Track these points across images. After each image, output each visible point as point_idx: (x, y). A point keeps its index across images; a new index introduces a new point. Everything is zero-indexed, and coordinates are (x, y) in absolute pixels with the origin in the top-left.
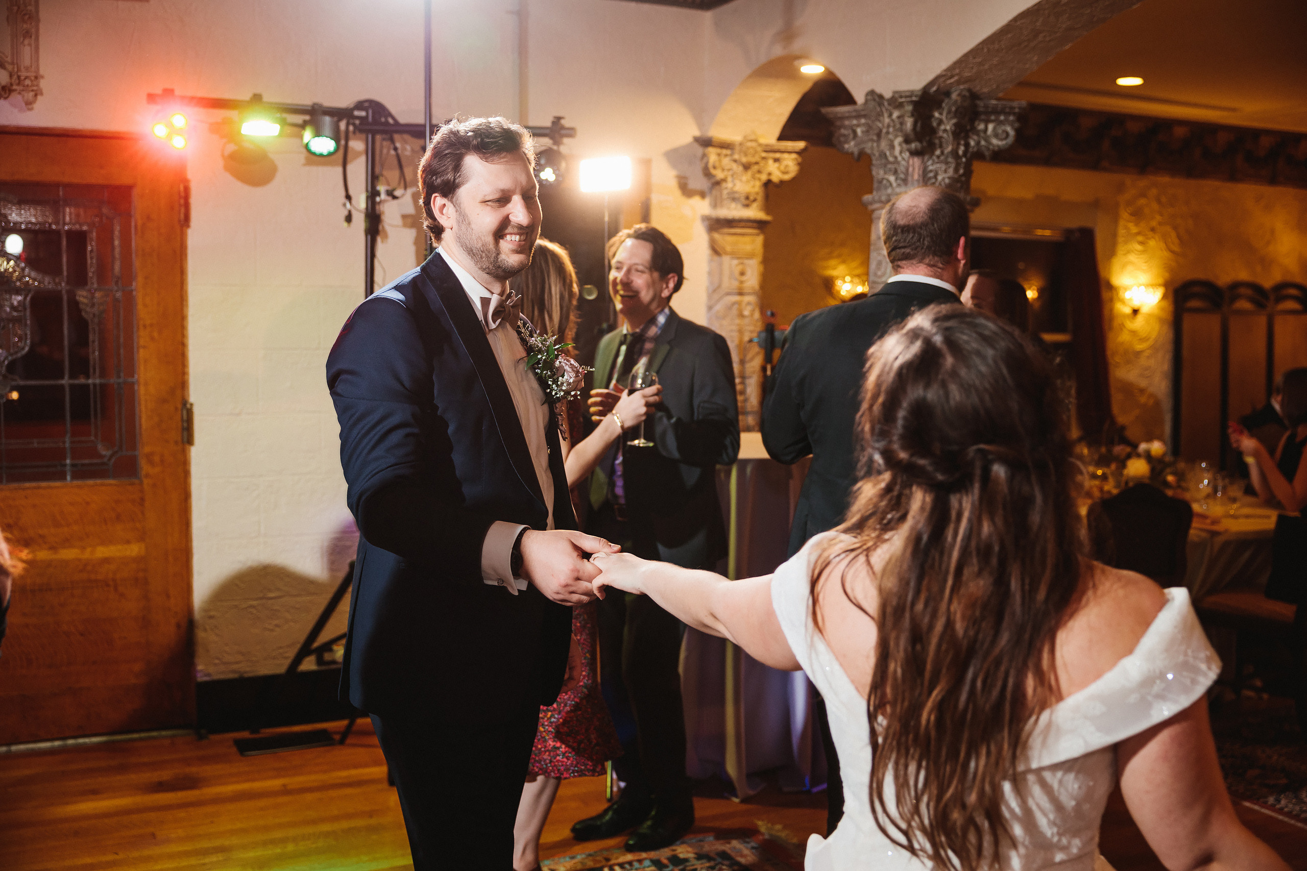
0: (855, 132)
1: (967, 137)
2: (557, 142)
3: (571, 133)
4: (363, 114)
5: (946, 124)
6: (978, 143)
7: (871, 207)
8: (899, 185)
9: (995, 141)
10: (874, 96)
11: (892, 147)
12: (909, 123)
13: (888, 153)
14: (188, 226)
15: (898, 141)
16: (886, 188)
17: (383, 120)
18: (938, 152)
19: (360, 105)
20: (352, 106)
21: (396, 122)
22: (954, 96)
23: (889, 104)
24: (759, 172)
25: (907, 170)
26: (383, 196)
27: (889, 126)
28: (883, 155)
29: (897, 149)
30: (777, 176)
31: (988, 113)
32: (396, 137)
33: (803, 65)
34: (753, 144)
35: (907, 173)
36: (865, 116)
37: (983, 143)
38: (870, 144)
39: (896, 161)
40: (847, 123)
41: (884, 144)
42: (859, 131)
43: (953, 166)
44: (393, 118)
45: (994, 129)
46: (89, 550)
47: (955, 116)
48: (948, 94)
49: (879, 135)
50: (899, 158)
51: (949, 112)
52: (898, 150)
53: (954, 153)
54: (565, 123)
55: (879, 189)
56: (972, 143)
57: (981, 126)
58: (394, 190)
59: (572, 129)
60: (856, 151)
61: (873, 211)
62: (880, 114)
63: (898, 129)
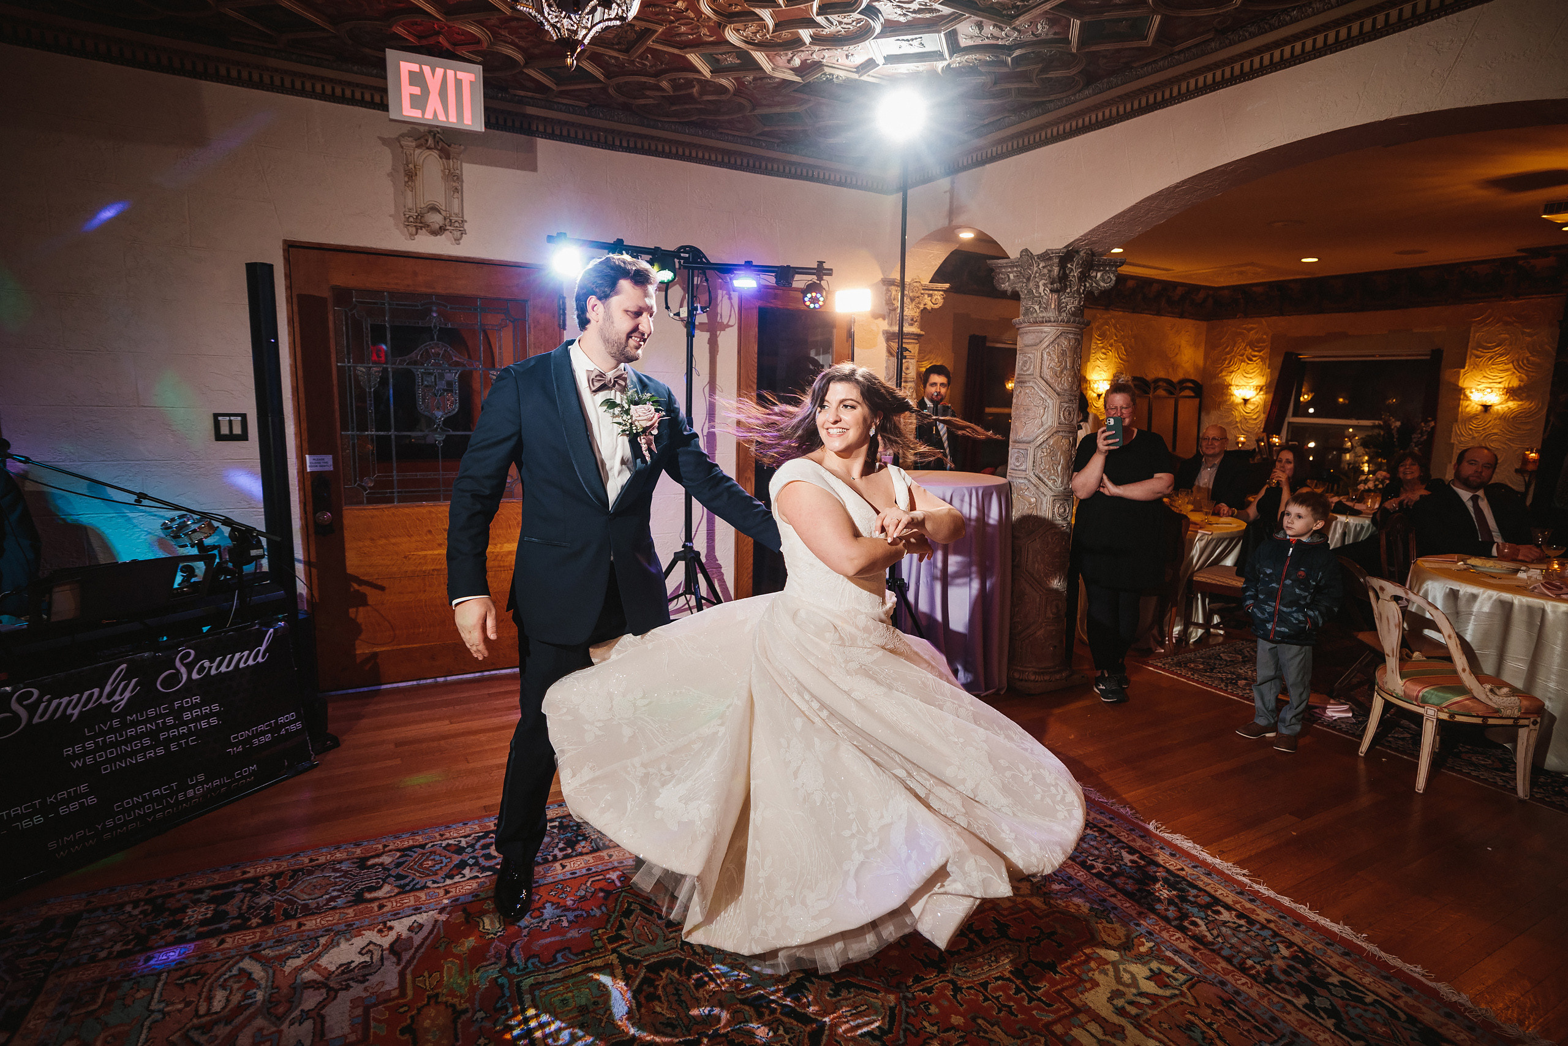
0: (1009, 276)
1: (1086, 281)
2: (820, 279)
3: (830, 272)
4: (685, 255)
5: (1075, 273)
6: (1091, 285)
7: (1017, 326)
8: (1042, 311)
9: (1102, 284)
10: (1025, 254)
11: (1037, 287)
12: (1056, 270)
13: (1034, 291)
14: (564, 329)
15: (1043, 282)
16: (1032, 313)
17: (699, 259)
18: (1068, 290)
19: (684, 248)
20: (680, 249)
21: (708, 262)
22: (1082, 254)
23: (1038, 258)
24: (919, 303)
25: (1048, 301)
26: (699, 311)
27: (1036, 272)
28: (1030, 292)
29: (1041, 289)
30: (930, 306)
31: (1099, 265)
32: (707, 271)
33: (963, 232)
34: (918, 284)
35: (1048, 304)
36: (1016, 266)
37: (1094, 285)
38: (1020, 285)
39: (1040, 296)
41: (1031, 285)
42: (1011, 276)
43: (1078, 299)
44: (706, 259)
45: (1102, 275)
46: (499, 545)
47: (1081, 267)
48: (1078, 252)
49: (1028, 279)
50: (1043, 294)
51: (1077, 264)
52: (1043, 289)
53: (1078, 290)
54: (825, 266)
55: (1025, 315)
56: (1088, 285)
57: (1094, 274)
58: (706, 308)
59: (831, 270)
60: (1010, 289)
61: (1018, 329)
62: (1031, 265)
63: (1044, 275)
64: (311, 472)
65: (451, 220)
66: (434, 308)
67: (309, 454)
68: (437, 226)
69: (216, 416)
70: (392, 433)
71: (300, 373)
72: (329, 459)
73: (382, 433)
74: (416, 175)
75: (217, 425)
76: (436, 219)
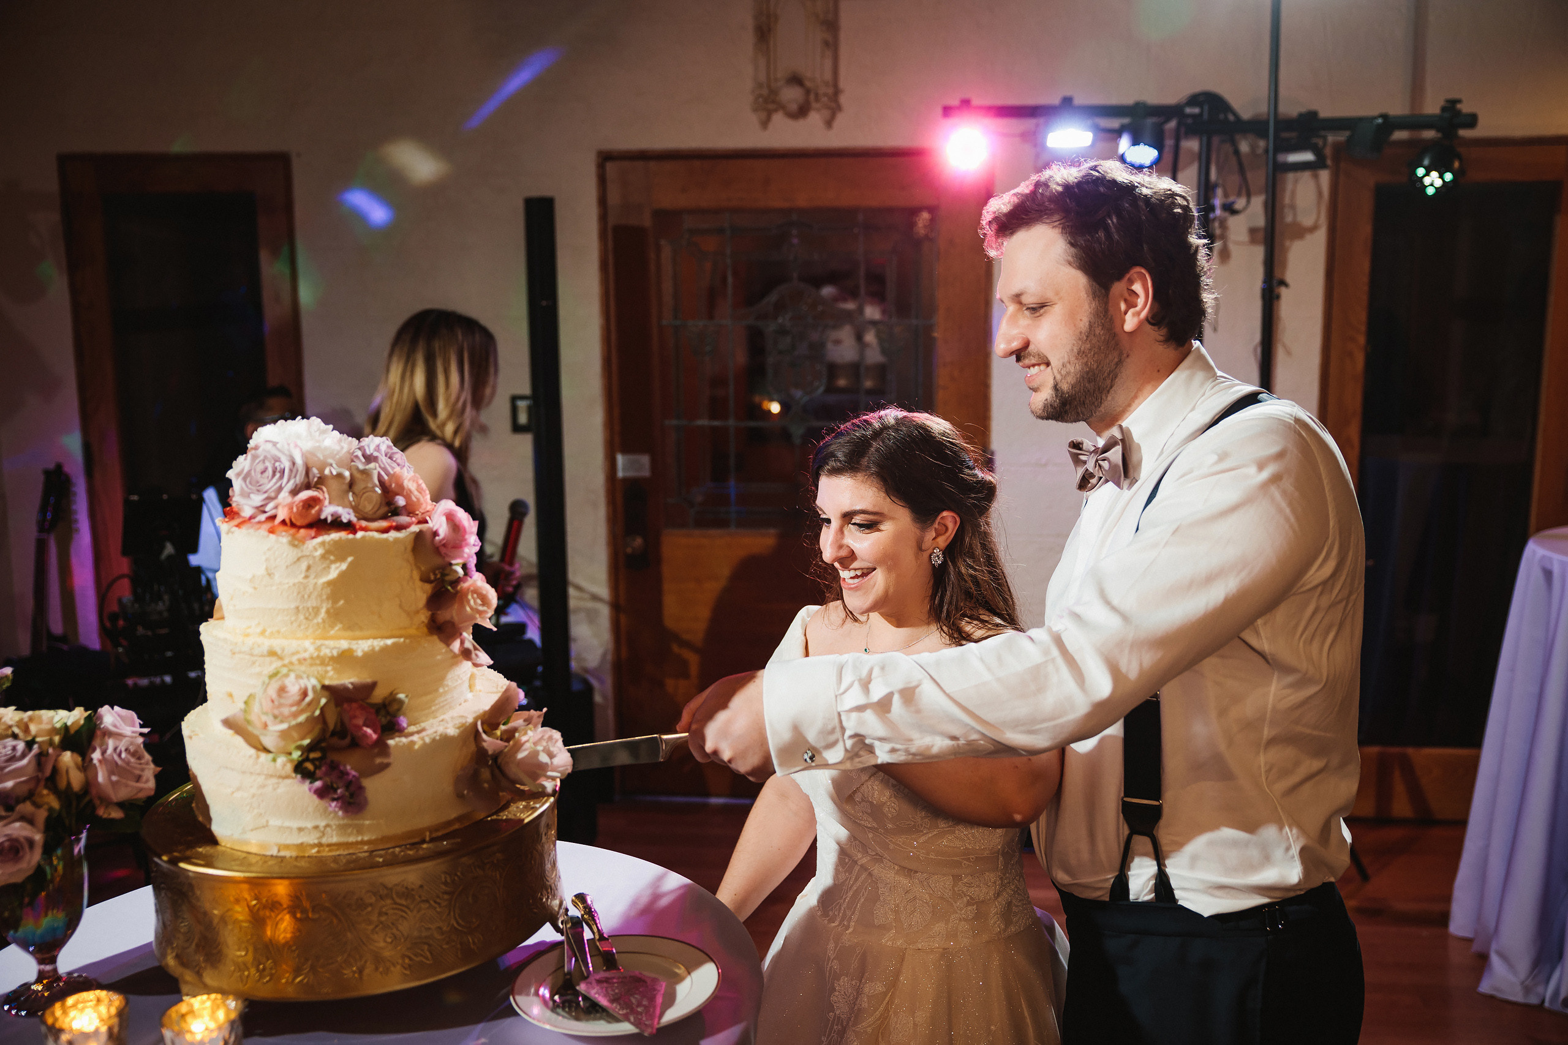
3: (1468, 118)
4: (1196, 110)
17: (1222, 116)
19: (1192, 99)
20: (1184, 101)
21: (1238, 119)
26: (1219, 211)
32: (1239, 137)
44: (1235, 114)
54: (1463, 108)
58: (1232, 204)
59: (1472, 116)
64: (625, 480)
65: (817, 95)
66: (794, 232)
67: (625, 451)
68: (794, 107)
69: (514, 399)
70: (731, 422)
71: (613, 337)
72: (645, 460)
73: (716, 423)
74: (769, 30)
75: (514, 411)
76: (791, 95)
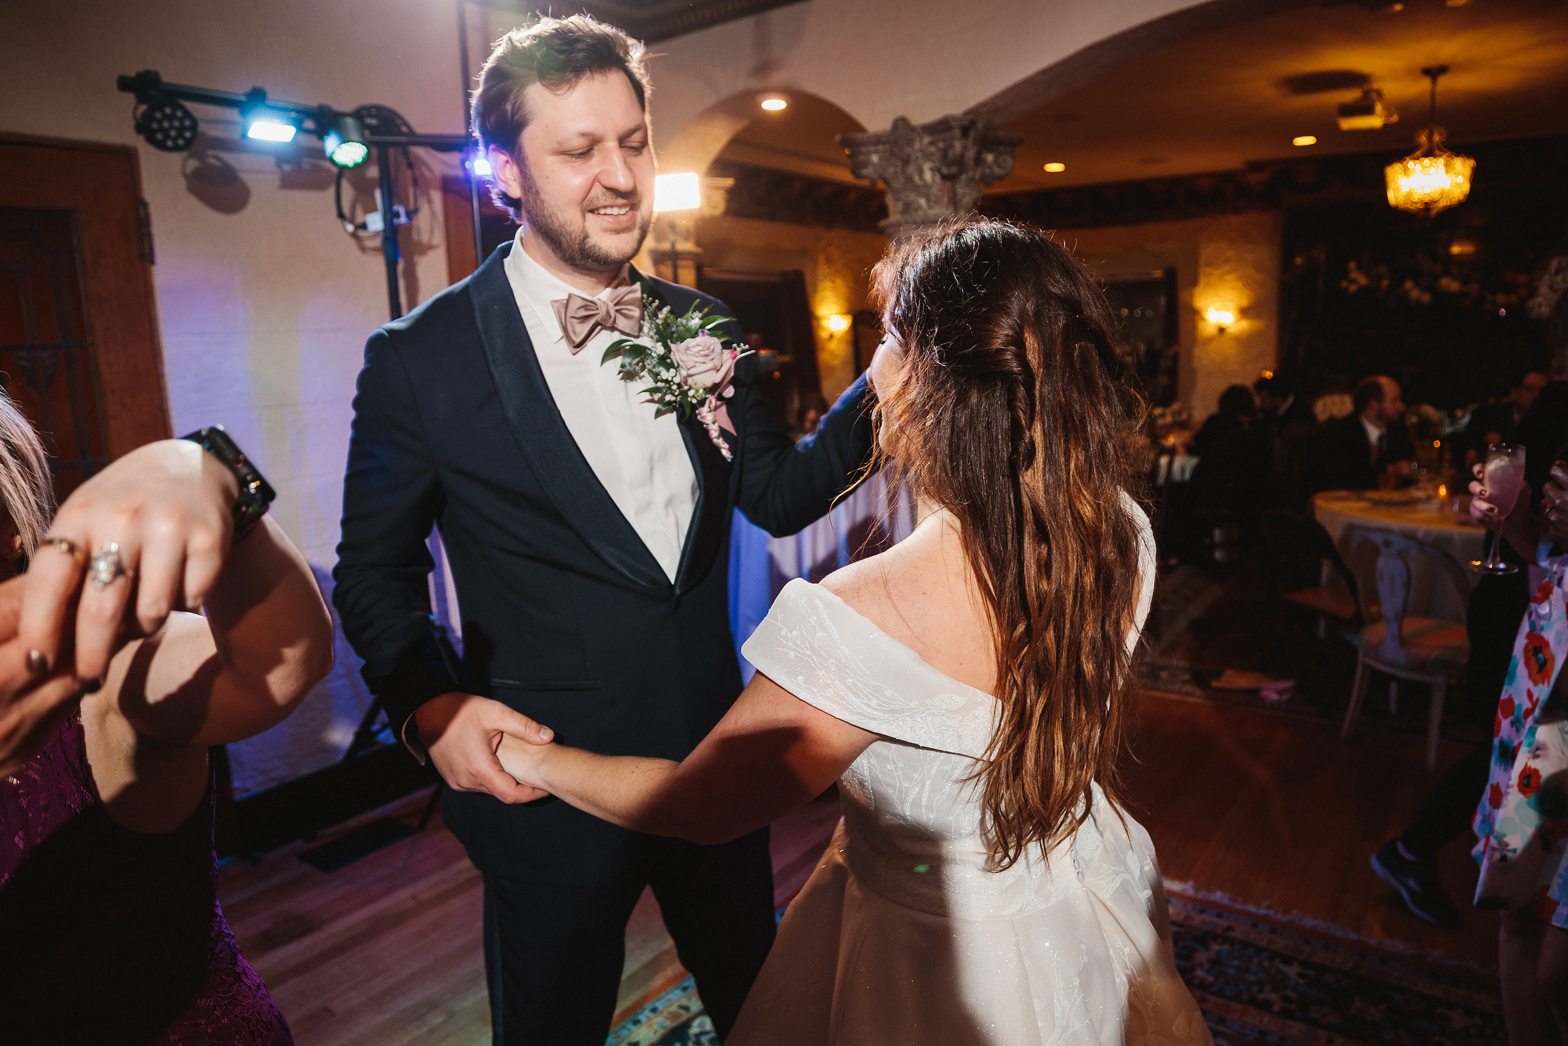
0: (871, 158)
1: (979, 164)
4: (373, 121)
7: (890, 230)
8: (930, 207)
10: (901, 124)
11: (921, 172)
13: (917, 179)
14: (152, 263)
15: (927, 167)
16: (916, 210)
17: (397, 128)
19: (369, 111)
21: (412, 133)
22: (982, 124)
23: (923, 131)
25: (939, 192)
26: (403, 218)
27: (920, 151)
28: (909, 179)
29: (928, 176)
31: (992, 145)
32: (411, 146)
35: (939, 196)
36: (883, 144)
37: (987, 170)
38: (891, 170)
39: (926, 185)
40: (864, 149)
41: (912, 169)
42: (875, 158)
44: (408, 127)
45: (996, 160)
47: (976, 144)
49: (906, 162)
50: (930, 182)
55: (898, 213)
56: (981, 171)
62: (911, 140)
63: (932, 155)
